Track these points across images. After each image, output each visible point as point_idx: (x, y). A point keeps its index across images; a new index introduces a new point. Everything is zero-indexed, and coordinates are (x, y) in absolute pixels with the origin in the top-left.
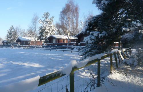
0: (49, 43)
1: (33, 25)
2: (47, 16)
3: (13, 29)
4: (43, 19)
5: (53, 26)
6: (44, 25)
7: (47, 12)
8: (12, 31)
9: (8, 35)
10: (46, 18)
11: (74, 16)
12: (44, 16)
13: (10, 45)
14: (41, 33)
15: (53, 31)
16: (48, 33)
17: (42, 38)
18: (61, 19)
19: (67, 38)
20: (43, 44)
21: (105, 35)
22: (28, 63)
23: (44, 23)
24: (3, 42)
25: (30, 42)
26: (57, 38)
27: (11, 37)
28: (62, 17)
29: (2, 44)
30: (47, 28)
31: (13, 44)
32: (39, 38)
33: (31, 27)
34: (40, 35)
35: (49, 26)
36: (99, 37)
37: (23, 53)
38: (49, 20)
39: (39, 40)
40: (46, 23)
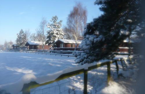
0: (56, 48)
1: (41, 29)
2: (55, 19)
3: (23, 33)
4: (52, 23)
5: (61, 30)
6: (52, 29)
7: (55, 16)
8: (22, 34)
9: (18, 39)
10: (54, 22)
11: (82, 19)
12: (53, 20)
13: (19, 49)
14: (49, 37)
15: (61, 36)
16: (56, 38)
17: (49, 42)
18: (68, 23)
19: (75, 42)
20: (50, 49)
21: (102, 39)
22: (23, 69)
23: (52, 27)
24: (13, 46)
25: (39, 46)
26: (65, 42)
27: (21, 41)
28: (69, 20)
29: (12, 48)
30: (55, 32)
31: (22, 48)
32: (47, 42)
33: (39, 31)
34: (48, 39)
35: (57, 30)
36: (95, 42)
37: (26, 58)
38: (58, 24)
39: (47, 45)
40: (54, 27)
